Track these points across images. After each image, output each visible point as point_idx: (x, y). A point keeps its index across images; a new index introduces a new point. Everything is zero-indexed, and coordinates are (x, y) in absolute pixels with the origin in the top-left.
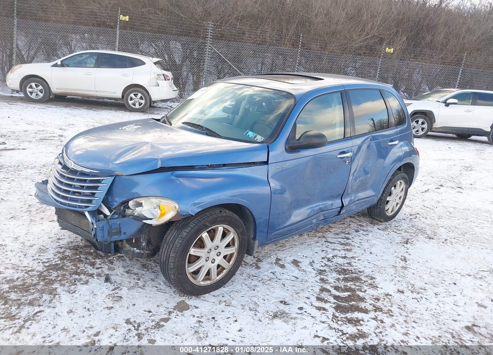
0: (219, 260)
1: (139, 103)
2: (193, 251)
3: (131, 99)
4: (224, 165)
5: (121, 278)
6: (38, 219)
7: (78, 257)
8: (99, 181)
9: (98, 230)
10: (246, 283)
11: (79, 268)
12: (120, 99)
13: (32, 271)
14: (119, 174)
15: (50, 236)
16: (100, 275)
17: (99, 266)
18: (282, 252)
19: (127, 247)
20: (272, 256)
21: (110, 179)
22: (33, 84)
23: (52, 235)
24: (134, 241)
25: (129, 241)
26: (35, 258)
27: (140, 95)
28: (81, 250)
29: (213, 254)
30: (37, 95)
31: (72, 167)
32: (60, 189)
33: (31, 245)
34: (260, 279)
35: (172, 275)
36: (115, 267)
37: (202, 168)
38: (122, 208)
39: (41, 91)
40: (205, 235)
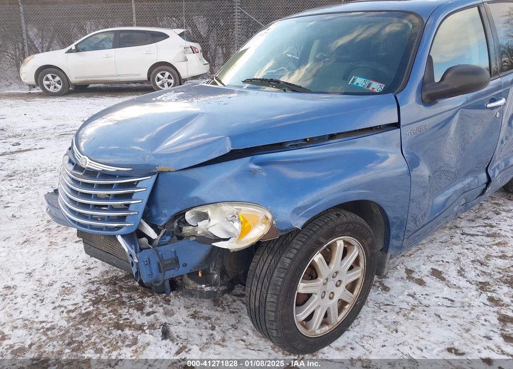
0: (341, 293)
1: (168, 83)
2: (303, 287)
3: (159, 80)
4: (332, 137)
5: (185, 329)
6: (59, 240)
7: (118, 296)
8: (132, 185)
9: (142, 265)
10: (379, 318)
11: (120, 315)
12: (145, 81)
13: (52, 328)
14: (164, 170)
15: (77, 266)
16: (153, 325)
17: (150, 310)
18: (408, 259)
19: (191, 284)
20: (398, 267)
21: (150, 180)
22: (49, 76)
23: (80, 264)
24: (200, 275)
25: (193, 275)
26: (56, 304)
27: (167, 74)
28: (122, 284)
29: (331, 286)
30: (55, 87)
31: (87, 165)
32: (74, 202)
33: (51, 282)
34: (397, 309)
35: (274, 332)
36: (173, 308)
37: (296, 145)
38: (176, 224)
39: (59, 82)
40: (318, 258)
